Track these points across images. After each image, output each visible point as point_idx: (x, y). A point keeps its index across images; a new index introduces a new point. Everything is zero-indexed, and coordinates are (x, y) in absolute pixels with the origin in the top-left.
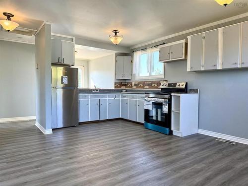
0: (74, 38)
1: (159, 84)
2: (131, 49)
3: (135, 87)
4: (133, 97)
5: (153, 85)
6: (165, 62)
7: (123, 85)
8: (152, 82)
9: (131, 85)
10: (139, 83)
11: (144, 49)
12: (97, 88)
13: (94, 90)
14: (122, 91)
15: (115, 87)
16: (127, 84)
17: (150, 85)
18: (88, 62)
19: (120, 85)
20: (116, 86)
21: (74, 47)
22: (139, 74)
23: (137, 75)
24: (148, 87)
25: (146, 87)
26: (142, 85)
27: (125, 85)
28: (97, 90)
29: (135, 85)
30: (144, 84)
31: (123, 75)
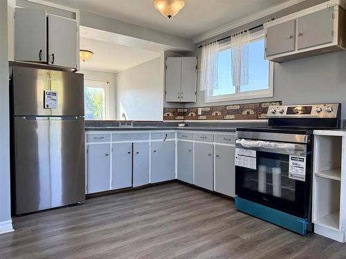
0: (78, 12)
1: (260, 109)
2: (195, 42)
3: (204, 117)
4: (203, 138)
5: (245, 113)
6: (274, 61)
7: (180, 114)
8: (243, 107)
9: (196, 112)
10: (213, 109)
11: (225, 39)
12: (127, 119)
13: (123, 123)
14: (177, 124)
15: (164, 118)
16: (188, 112)
17: (237, 113)
18: (115, 75)
19: (173, 113)
20: (166, 115)
21: (77, 30)
22: (212, 92)
23: (208, 93)
24: (233, 116)
25: (228, 117)
26: (219, 114)
27: (184, 114)
28: (129, 123)
29: (204, 113)
30: (225, 111)
31: (181, 95)
